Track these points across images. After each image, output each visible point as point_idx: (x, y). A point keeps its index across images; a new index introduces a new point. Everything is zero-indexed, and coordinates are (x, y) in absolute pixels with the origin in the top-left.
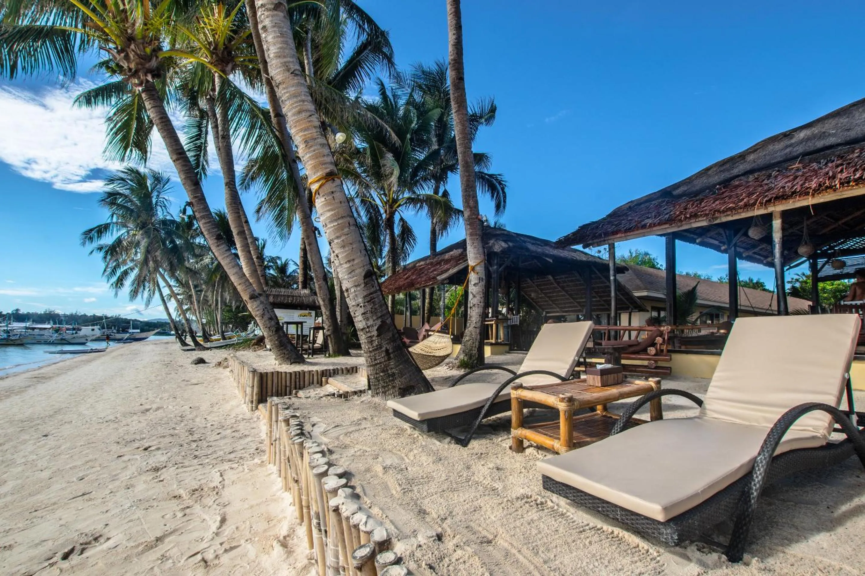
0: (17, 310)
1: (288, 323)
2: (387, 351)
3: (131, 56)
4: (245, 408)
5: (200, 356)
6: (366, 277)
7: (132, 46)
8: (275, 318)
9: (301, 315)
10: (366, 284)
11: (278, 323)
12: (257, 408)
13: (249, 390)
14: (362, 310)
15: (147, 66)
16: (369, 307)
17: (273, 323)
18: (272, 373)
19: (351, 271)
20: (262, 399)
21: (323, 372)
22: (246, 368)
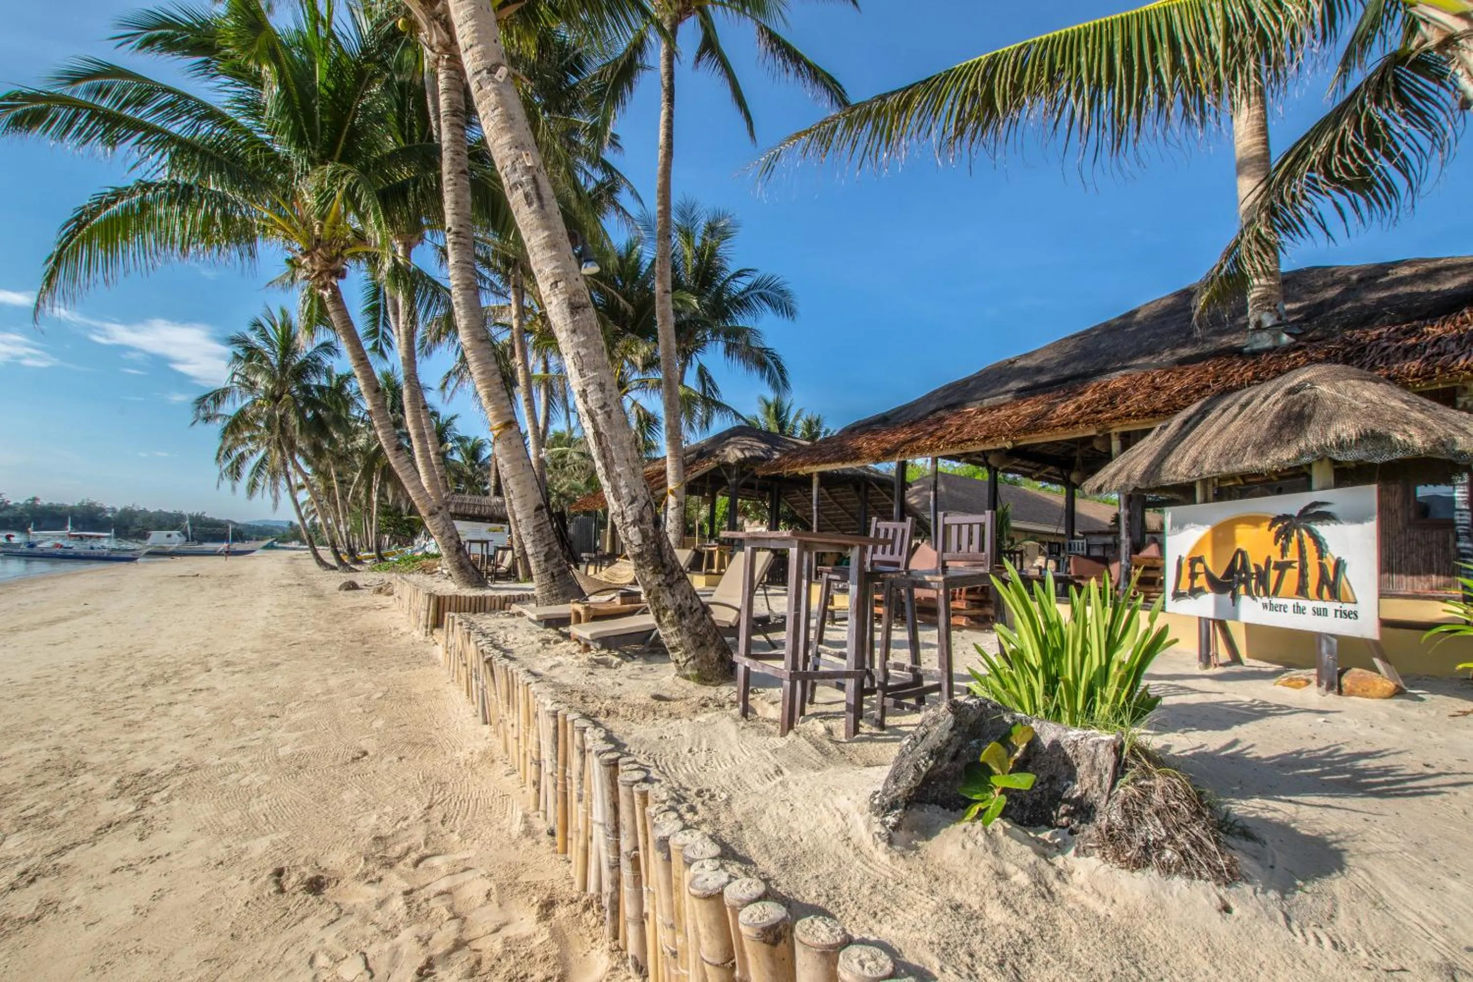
0: (35, 499)
1: (471, 541)
2: (552, 574)
3: (317, 259)
4: (418, 634)
5: (353, 579)
6: (536, 510)
7: (319, 250)
8: (455, 536)
9: (490, 530)
10: (536, 516)
11: (459, 542)
12: (431, 632)
13: (423, 614)
14: (532, 538)
15: (332, 267)
16: (538, 536)
17: (453, 542)
18: (451, 597)
19: (524, 505)
20: (438, 623)
21: (506, 598)
22: (421, 592)
